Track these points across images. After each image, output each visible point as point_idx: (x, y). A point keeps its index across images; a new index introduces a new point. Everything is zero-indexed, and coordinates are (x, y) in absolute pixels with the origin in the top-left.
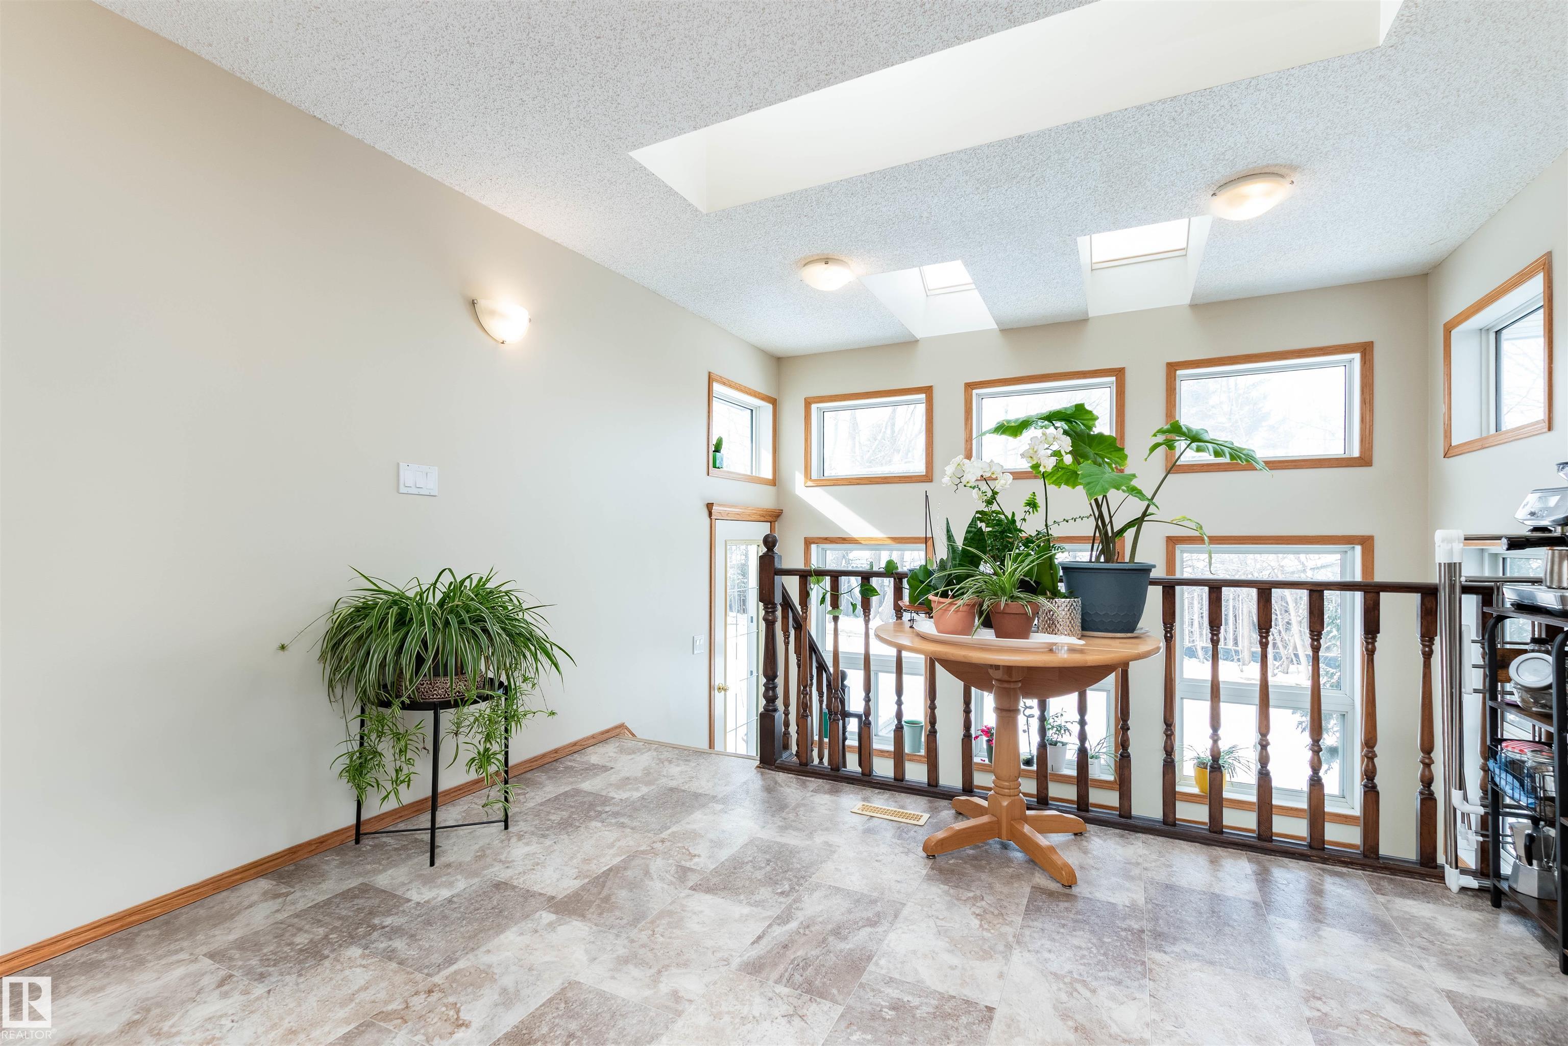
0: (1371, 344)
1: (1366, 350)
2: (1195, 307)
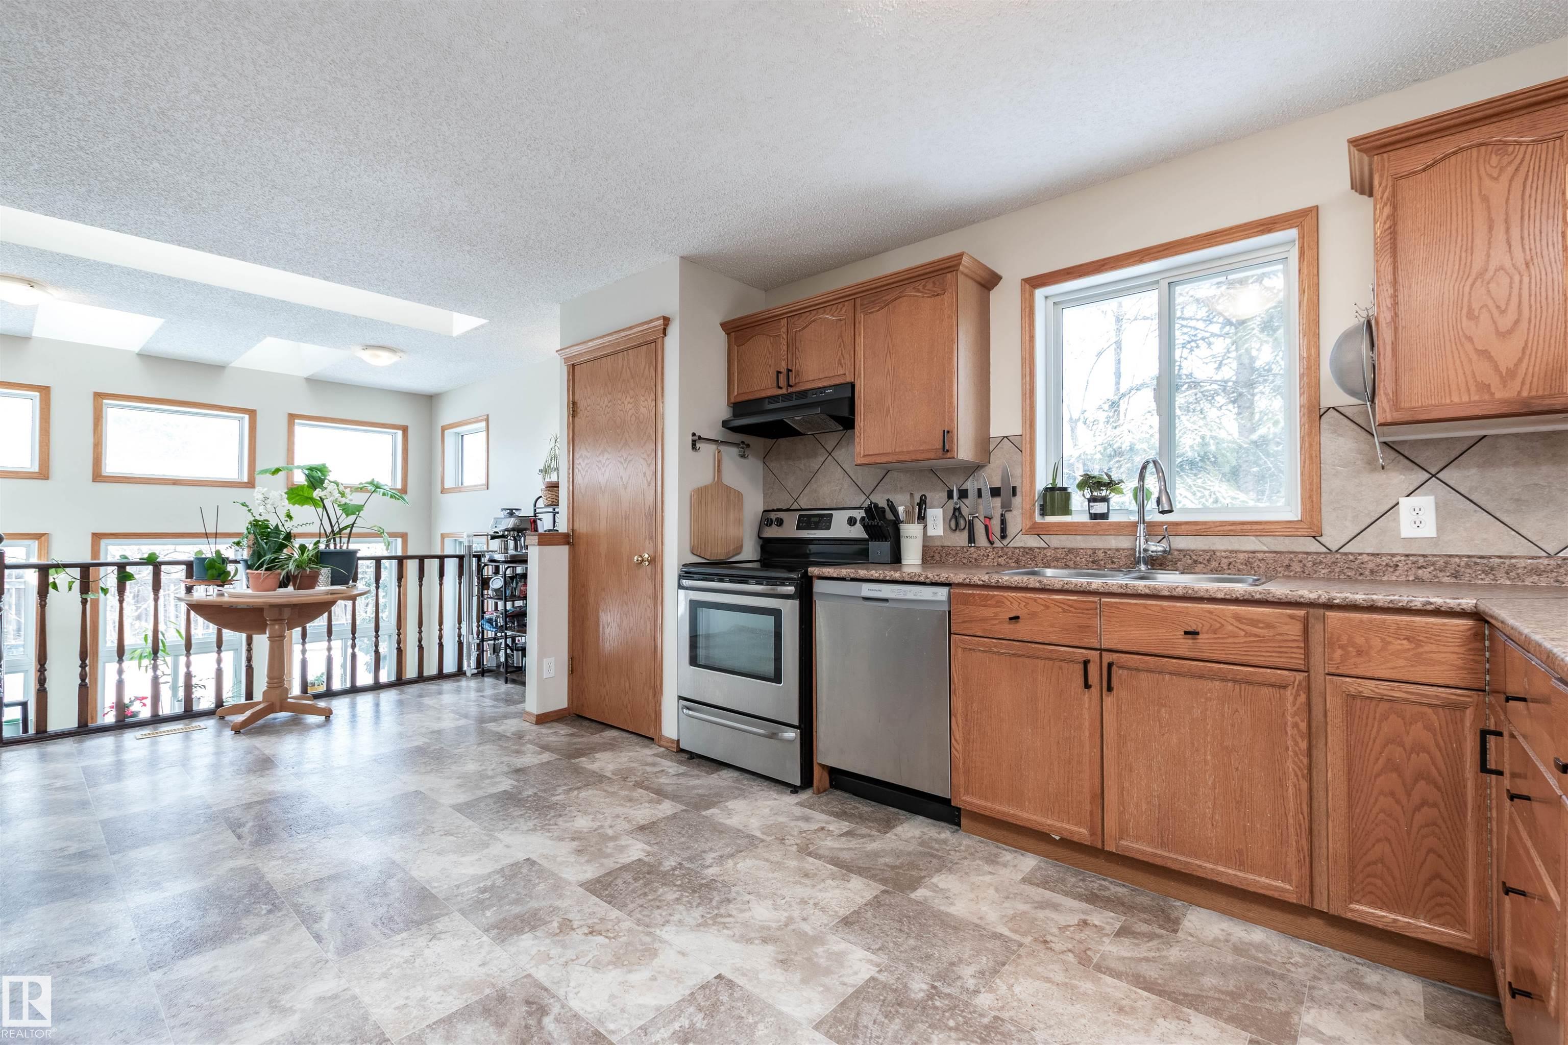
0: (407, 427)
1: (405, 429)
2: (309, 380)
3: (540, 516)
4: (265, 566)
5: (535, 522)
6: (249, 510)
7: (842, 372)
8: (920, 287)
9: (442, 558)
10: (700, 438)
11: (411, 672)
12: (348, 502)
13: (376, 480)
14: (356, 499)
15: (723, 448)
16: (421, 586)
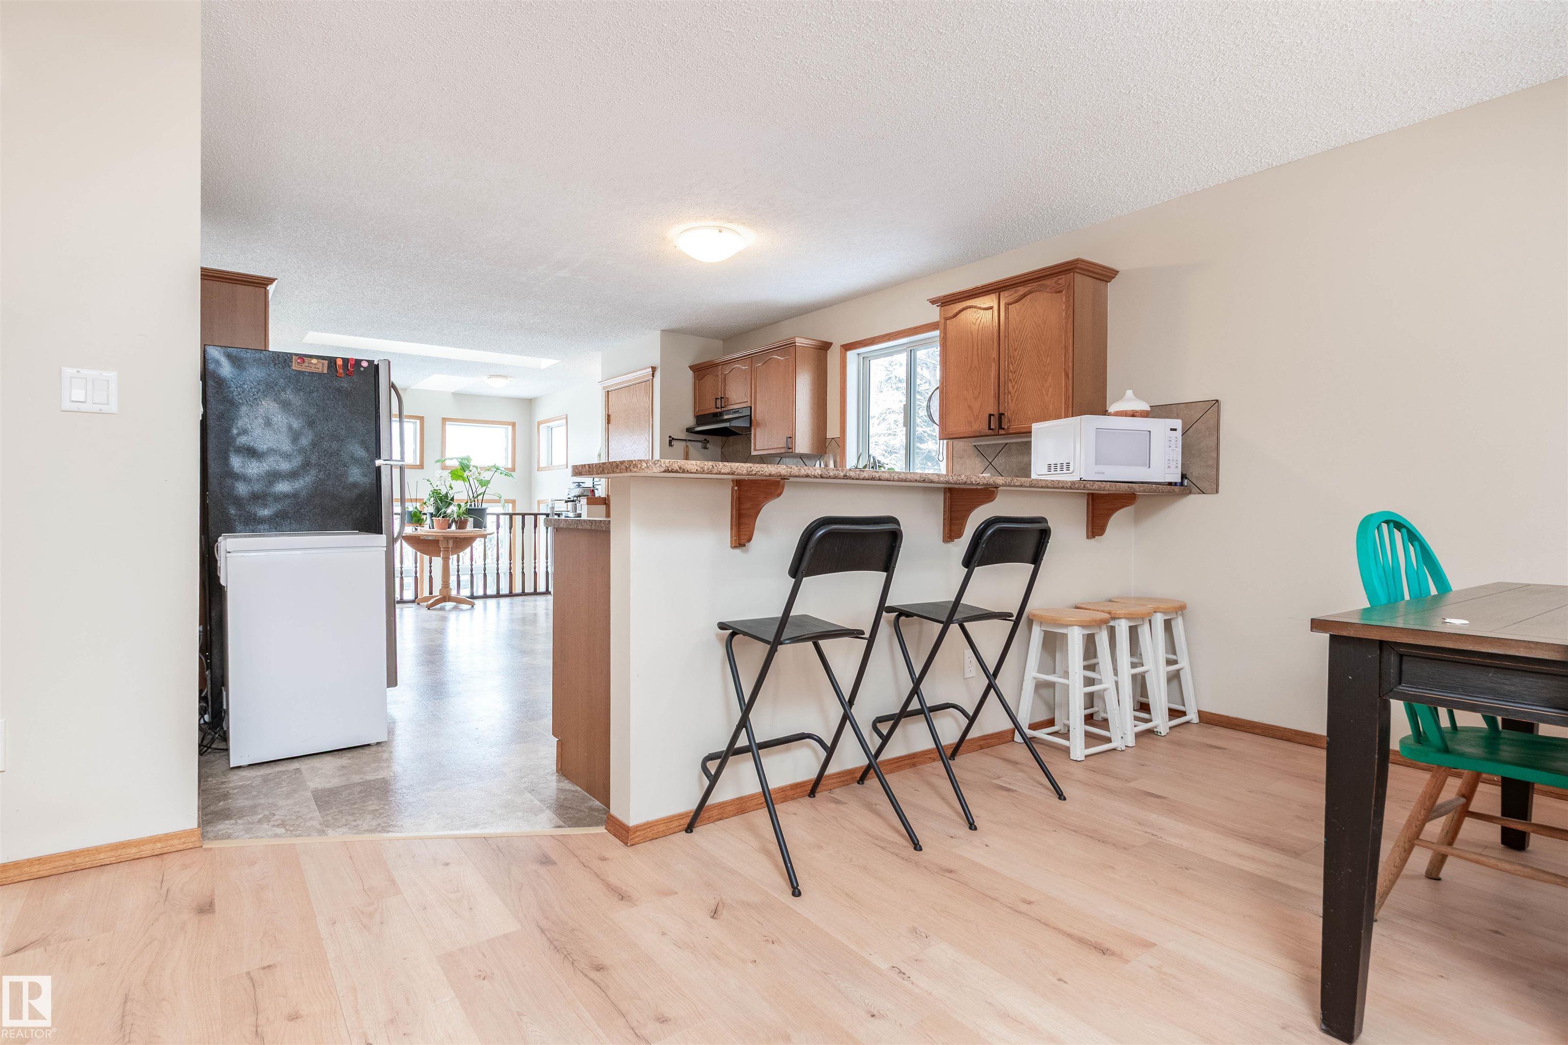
0: (515, 423)
1: (513, 425)
2: (454, 394)
3: (597, 487)
4: (442, 515)
5: (593, 491)
6: (431, 484)
7: (746, 401)
8: (779, 354)
9: (536, 515)
10: (673, 439)
11: (518, 589)
12: (483, 478)
13: (497, 465)
14: (486, 476)
15: (689, 444)
16: (523, 533)
